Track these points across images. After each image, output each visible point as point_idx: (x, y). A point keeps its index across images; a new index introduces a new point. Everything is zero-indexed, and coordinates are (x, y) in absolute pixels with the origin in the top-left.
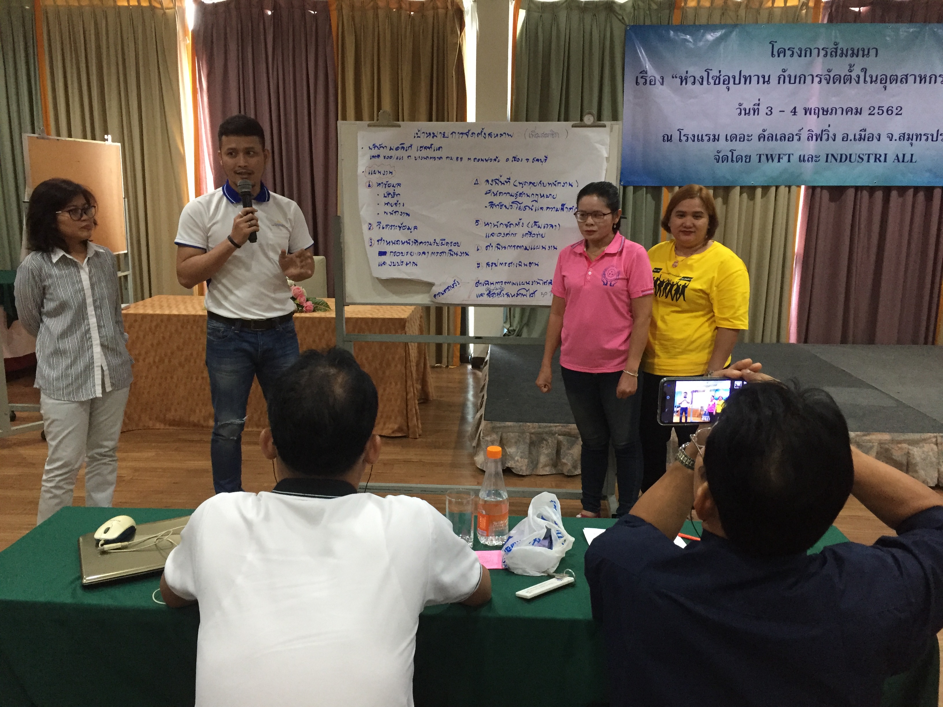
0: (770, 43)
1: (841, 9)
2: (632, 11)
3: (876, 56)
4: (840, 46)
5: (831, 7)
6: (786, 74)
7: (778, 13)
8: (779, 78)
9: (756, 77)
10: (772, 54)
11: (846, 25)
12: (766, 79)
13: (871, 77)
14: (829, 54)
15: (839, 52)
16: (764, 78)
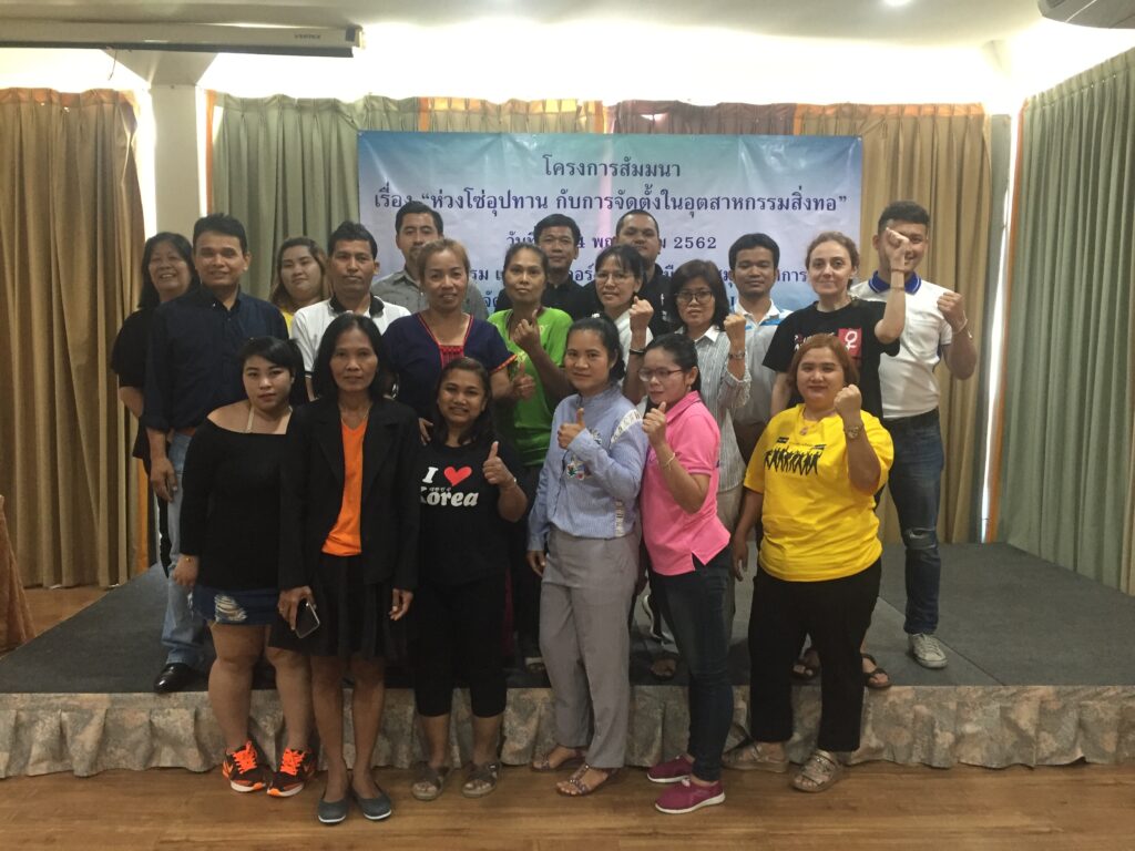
0: (544, 157)
1: (629, 116)
2: (365, 112)
3: (678, 175)
4: (632, 162)
5: (617, 113)
6: (566, 196)
7: (552, 119)
8: (559, 201)
9: (529, 200)
10: (548, 172)
11: (637, 136)
12: (542, 202)
13: (674, 201)
14: (619, 171)
15: (631, 170)
16: (539, 200)
